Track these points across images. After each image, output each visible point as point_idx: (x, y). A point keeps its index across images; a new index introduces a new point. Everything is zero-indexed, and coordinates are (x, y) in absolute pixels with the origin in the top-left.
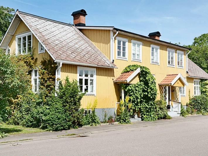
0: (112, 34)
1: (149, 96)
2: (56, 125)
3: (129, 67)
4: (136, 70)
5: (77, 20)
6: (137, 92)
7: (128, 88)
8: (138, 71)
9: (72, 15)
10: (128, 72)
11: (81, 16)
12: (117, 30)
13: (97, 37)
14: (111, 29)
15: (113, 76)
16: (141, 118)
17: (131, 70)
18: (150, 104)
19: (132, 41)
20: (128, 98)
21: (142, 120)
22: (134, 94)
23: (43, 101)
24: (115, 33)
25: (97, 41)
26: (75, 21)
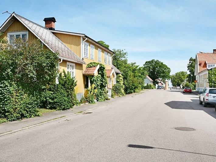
0: (82, 39)
1: (104, 84)
2: (64, 106)
3: (91, 63)
4: (97, 66)
5: (49, 25)
6: (98, 81)
7: (93, 79)
8: (98, 67)
9: (44, 20)
10: (91, 67)
11: (52, 22)
12: (86, 37)
13: (69, 40)
14: (83, 35)
15: (82, 70)
16: (97, 99)
17: (93, 66)
18: (102, 90)
19: (91, 45)
20: (94, 86)
21: (98, 101)
22: (96, 83)
23: (46, 88)
24: (84, 39)
25: (69, 43)
26: (47, 25)
